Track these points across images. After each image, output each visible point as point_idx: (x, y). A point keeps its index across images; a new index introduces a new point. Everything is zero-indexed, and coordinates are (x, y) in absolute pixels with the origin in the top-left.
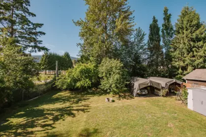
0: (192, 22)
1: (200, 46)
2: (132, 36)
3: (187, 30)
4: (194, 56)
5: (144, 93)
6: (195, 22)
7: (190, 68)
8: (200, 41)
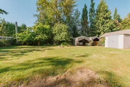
0: (104, 8)
1: (107, 22)
2: (73, 13)
3: (102, 13)
4: (104, 27)
5: (80, 44)
6: (106, 9)
7: (102, 33)
8: (107, 19)
